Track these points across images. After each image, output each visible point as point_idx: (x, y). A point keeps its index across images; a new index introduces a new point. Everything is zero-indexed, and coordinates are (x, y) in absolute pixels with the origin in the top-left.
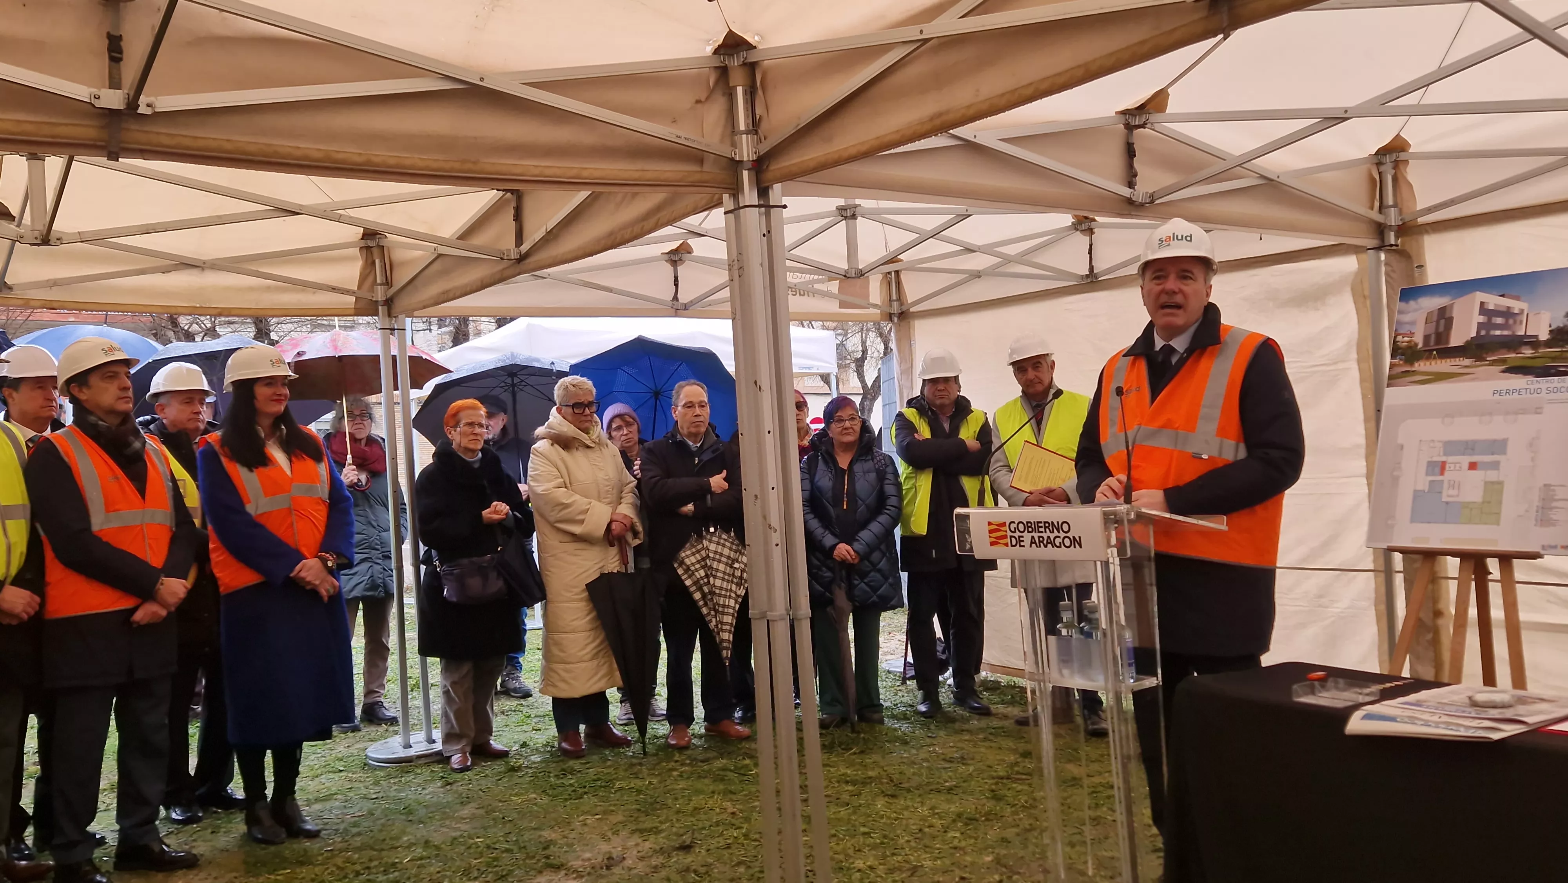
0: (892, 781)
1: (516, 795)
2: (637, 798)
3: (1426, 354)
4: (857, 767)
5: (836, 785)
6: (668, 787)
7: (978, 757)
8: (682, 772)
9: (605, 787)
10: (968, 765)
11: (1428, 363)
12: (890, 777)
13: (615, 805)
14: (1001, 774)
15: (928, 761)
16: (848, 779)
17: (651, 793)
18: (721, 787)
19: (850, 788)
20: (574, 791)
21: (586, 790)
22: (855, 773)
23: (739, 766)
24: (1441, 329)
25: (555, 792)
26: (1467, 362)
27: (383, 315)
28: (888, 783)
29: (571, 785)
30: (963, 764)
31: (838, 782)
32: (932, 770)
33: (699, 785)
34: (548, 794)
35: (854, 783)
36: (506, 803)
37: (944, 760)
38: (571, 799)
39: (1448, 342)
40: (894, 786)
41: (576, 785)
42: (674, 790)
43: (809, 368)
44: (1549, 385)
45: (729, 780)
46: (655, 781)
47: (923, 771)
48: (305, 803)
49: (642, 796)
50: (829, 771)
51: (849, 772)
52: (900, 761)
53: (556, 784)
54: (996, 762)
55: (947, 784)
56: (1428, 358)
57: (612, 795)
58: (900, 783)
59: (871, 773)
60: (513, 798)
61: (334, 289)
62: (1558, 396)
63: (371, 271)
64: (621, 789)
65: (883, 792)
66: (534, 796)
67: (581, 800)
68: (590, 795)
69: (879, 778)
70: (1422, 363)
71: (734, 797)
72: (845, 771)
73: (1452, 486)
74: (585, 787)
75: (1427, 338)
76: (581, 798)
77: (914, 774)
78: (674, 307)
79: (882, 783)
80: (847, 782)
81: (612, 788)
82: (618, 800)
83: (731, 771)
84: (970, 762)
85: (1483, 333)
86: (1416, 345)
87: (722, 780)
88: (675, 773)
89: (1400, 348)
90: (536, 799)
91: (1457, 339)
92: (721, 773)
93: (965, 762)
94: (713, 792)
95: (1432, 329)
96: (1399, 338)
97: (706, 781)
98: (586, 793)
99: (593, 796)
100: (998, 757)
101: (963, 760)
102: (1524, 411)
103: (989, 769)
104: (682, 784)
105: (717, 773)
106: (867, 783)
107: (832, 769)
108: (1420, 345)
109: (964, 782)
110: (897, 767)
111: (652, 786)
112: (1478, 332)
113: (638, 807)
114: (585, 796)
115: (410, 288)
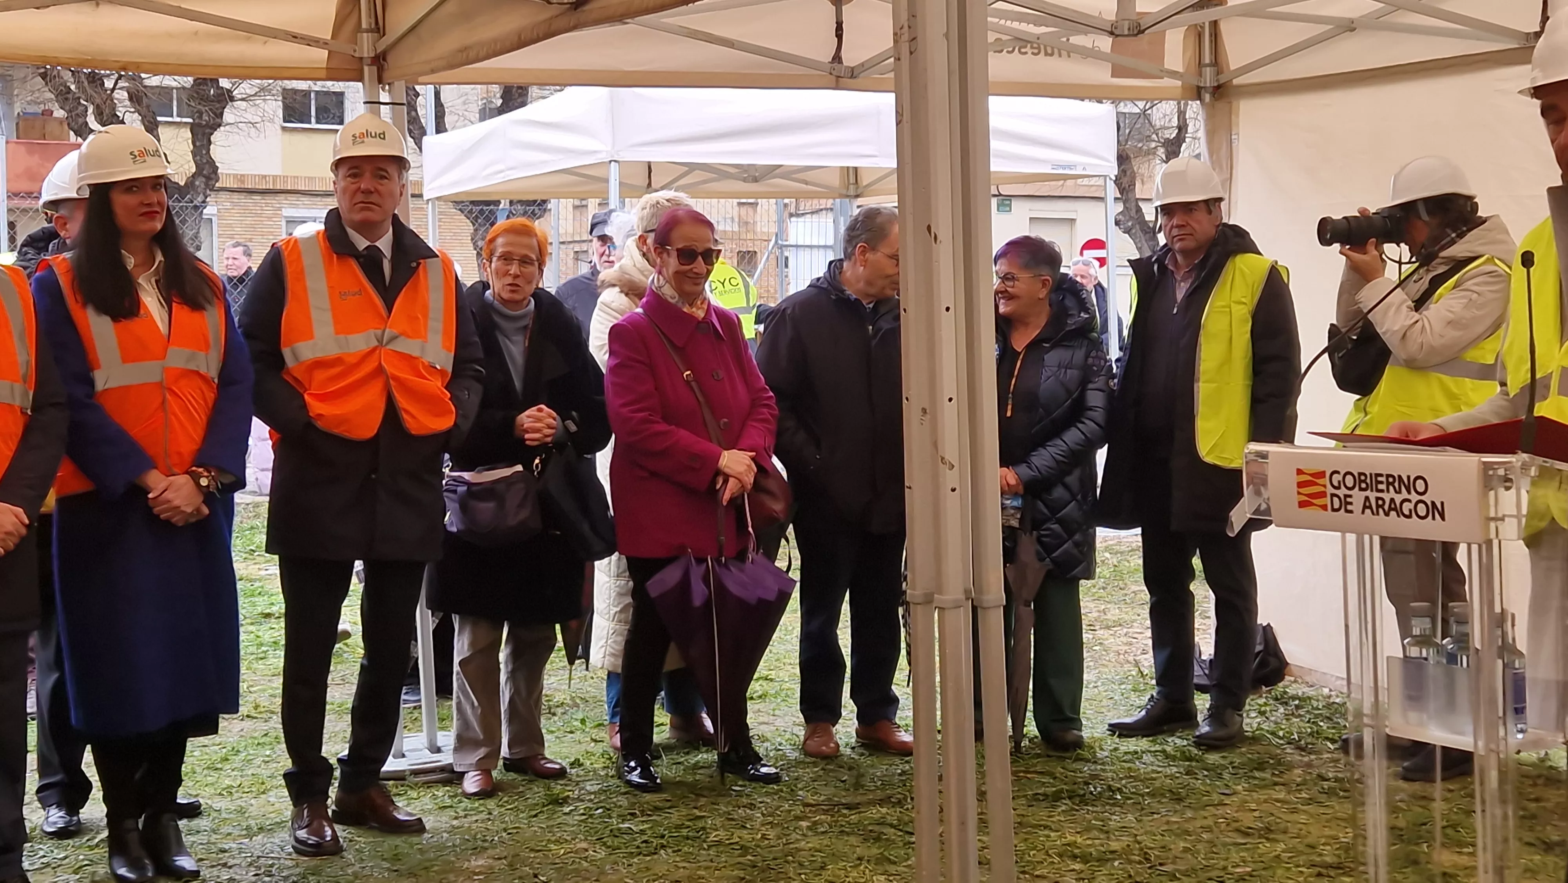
0: (1148, 860)
1: (557, 842)
2: (741, 859)
4: (1096, 833)
5: (1057, 859)
6: (792, 846)
7: (1294, 830)
8: (815, 823)
9: (694, 839)
10: (1277, 841)
12: (1146, 853)
13: (706, 868)
14: (1328, 859)
15: (1211, 831)
16: (1076, 851)
17: (764, 853)
18: (875, 851)
19: (1077, 866)
20: (645, 842)
21: (664, 841)
22: (1089, 842)
23: (906, 819)
25: (616, 842)
27: (370, 81)
28: (1140, 863)
29: (642, 832)
30: (1267, 839)
31: (1060, 856)
32: (1215, 846)
33: (840, 845)
34: (605, 844)
35: (1085, 859)
36: (540, 854)
37: (1238, 830)
38: (640, 854)
40: (1150, 868)
41: (649, 832)
42: (798, 850)
43: (1070, 167)
45: (887, 840)
46: (772, 834)
47: (1200, 846)
48: (244, 832)
49: (749, 857)
50: (1049, 836)
51: (1079, 840)
52: (1165, 827)
53: (619, 829)
54: (1323, 841)
55: (1238, 870)
57: (704, 852)
58: (1161, 864)
59: (1115, 845)
60: (552, 846)
61: (295, 38)
63: (351, 12)
64: (719, 843)
65: (1130, 876)
66: (584, 845)
67: (656, 857)
68: (670, 851)
69: (1125, 854)
71: (892, 869)
72: (1073, 838)
74: (663, 837)
76: (655, 853)
77: (1186, 850)
78: (834, 73)
79: (1130, 862)
80: (1075, 857)
81: (705, 841)
82: (711, 861)
83: (892, 826)
84: (1280, 837)
87: (877, 839)
88: (804, 824)
90: (587, 850)
92: (876, 828)
93: (1271, 836)
94: (859, 859)
97: (853, 840)
98: (663, 847)
99: (674, 852)
100: (1327, 832)
101: (1267, 832)
103: (1310, 850)
104: (814, 842)
105: (870, 828)
106: (1108, 860)
107: (1052, 834)
109: (1264, 869)
110: (1159, 837)
111: (766, 842)
113: (742, 874)
114: (662, 852)
115: (411, 39)
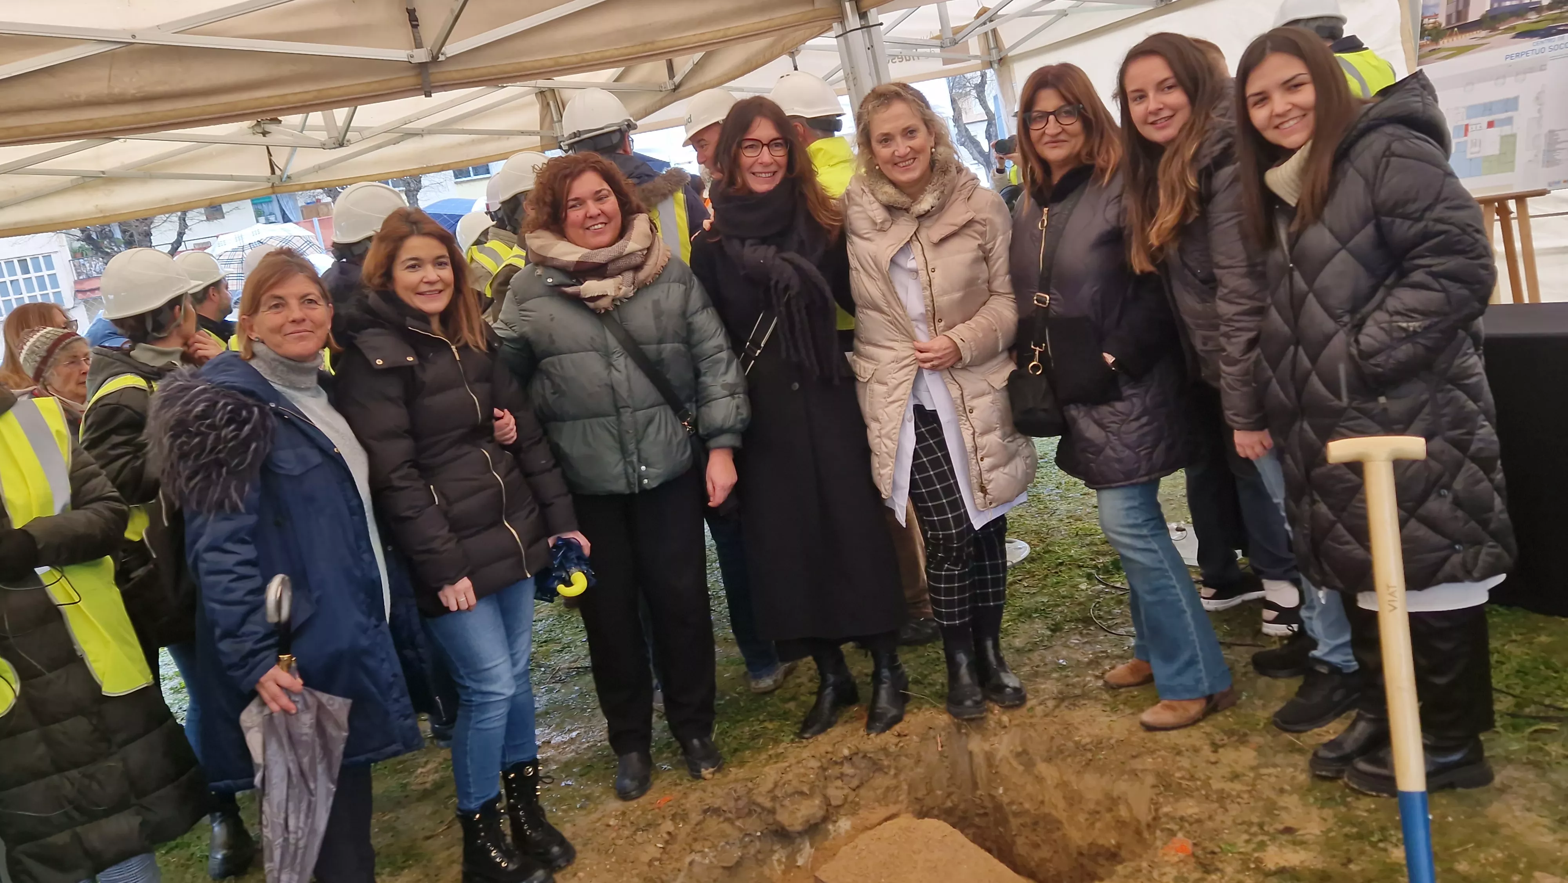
3: (1449, 31)
11: (1450, 40)
24: (1461, 8)
26: (1483, 33)
39: (1466, 18)
44: (1550, 44)
56: (1451, 35)
62: (1559, 52)
70: (1446, 41)
73: (1474, 144)
75: (1449, 17)
85: (1496, 5)
86: (1440, 25)
89: (1426, 30)
91: (1474, 15)
95: (1453, 10)
96: (1426, 21)
102: (1531, 70)
108: (1444, 25)
112: (1492, 5)
